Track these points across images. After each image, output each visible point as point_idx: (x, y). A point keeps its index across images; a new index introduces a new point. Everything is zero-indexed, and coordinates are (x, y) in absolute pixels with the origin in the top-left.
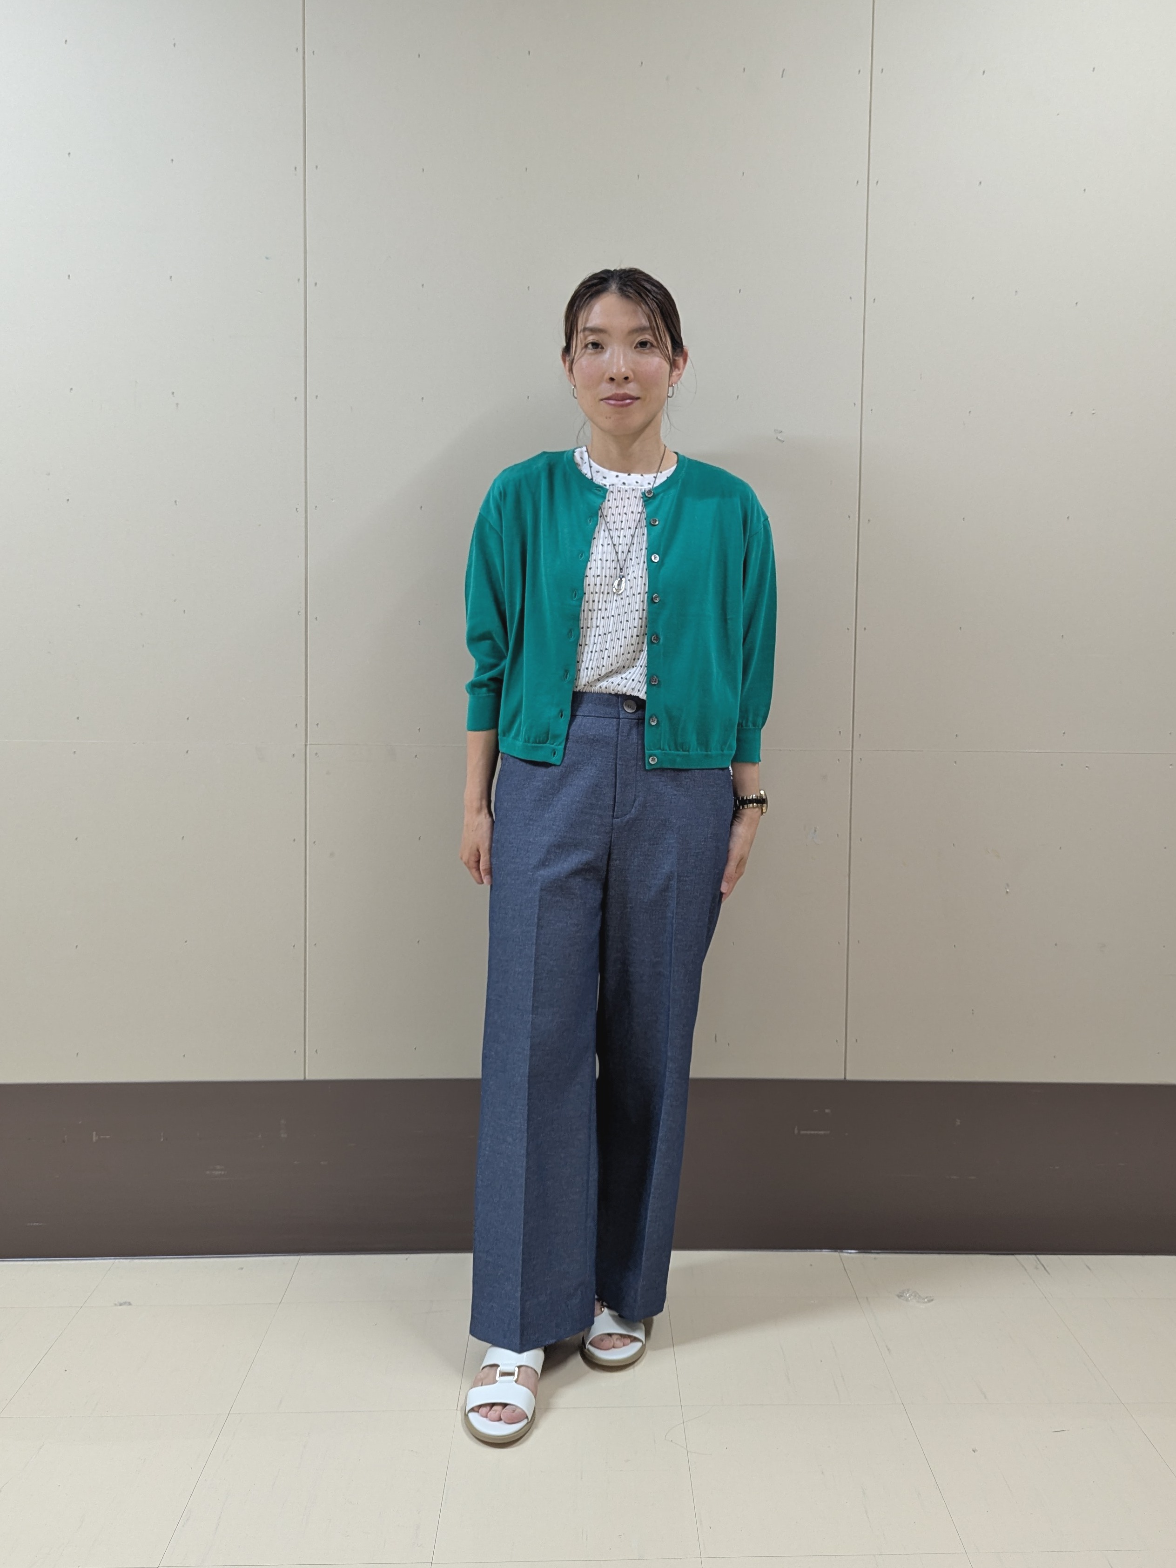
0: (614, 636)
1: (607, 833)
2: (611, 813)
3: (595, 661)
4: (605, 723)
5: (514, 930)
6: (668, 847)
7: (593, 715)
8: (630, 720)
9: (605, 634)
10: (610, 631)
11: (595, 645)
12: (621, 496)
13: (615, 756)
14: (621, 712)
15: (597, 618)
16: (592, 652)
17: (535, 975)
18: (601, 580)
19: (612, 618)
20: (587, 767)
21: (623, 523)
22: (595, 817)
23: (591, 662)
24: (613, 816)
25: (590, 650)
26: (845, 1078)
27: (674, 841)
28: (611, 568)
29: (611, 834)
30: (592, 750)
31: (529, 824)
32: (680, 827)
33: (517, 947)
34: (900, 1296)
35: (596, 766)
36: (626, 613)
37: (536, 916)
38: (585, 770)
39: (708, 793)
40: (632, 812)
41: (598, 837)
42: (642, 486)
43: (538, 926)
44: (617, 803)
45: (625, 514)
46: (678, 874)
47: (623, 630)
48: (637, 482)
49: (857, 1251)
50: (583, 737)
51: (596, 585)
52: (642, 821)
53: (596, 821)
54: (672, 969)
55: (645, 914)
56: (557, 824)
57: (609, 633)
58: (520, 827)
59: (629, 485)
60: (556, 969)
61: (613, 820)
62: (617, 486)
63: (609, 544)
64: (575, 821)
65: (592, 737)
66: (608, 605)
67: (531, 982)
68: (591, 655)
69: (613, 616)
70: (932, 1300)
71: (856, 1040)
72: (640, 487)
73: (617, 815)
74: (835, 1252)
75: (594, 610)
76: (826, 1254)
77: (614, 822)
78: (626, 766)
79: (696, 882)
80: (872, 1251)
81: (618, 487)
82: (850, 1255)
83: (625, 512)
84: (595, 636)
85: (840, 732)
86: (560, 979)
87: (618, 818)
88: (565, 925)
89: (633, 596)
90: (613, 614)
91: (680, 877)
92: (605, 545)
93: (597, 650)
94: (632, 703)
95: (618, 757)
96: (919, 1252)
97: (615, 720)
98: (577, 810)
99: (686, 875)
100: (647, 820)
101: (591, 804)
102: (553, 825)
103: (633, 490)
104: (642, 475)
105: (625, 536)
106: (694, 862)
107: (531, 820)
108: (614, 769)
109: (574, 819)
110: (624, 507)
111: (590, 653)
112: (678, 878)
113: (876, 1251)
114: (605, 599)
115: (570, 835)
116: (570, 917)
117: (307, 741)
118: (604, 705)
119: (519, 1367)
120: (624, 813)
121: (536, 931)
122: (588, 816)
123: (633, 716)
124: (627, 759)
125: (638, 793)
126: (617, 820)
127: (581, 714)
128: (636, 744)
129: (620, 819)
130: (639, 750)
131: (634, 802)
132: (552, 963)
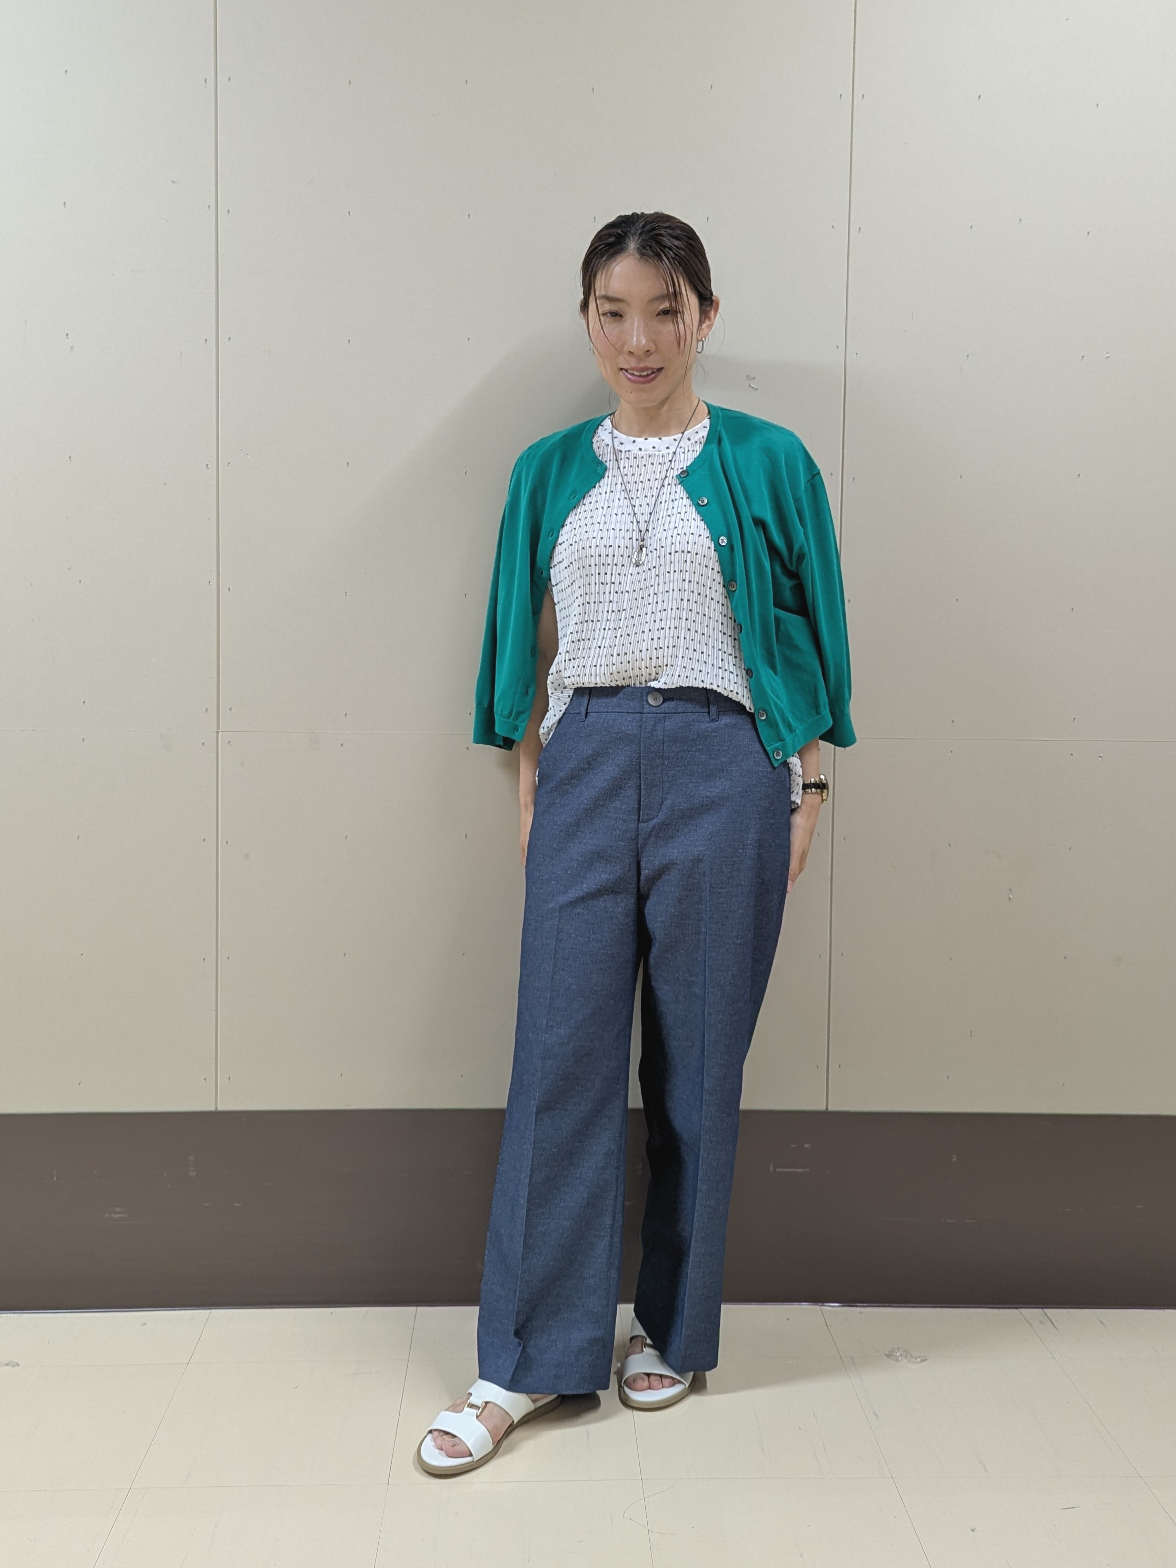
0: (628, 614)
1: (633, 839)
2: (637, 817)
4: (629, 719)
5: (536, 943)
7: (618, 710)
8: (655, 715)
9: (619, 611)
10: (624, 608)
11: (608, 622)
12: (637, 464)
13: (638, 755)
14: (645, 707)
15: (610, 593)
16: (604, 629)
18: (614, 551)
19: (627, 593)
20: (610, 768)
21: (639, 492)
22: (619, 822)
23: (604, 640)
24: (638, 820)
25: (603, 627)
26: (827, 1109)
28: (625, 537)
29: (637, 840)
30: (616, 750)
34: (889, 1356)
35: (619, 766)
40: (659, 816)
41: (623, 844)
42: (659, 451)
43: (557, 939)
44: (642, 806)
46: (710, 885)
48: (654, 447)
49: (840, 1305)
50: (607, 735)
51: (607, 555)
52: (670, 826)
53: (620, 826)
54: (707, 991)
57: (624, 610)
59: (646, 450)
60: (574, 987)
61: (638, 825)
62: (633, 452)
63: (623, 514)
65: (615, 735)
66: (623, 579)
68: (604, 633)
69: (628, 592)
70: (925, 1360)
72: (657, 453)
73: (642, 819)
74: (816, 1305)
75: (607, 584)
76: (805, 1307)
78: (651, 765)
80: (858, 1305)
81: (634, 454)
82: (833, 1309)
83: (641, 479)
84: (608, 612)
86: (579, 999)
87: (644, 822)
88: (587, 940)
90: (627, 590)
93: (611, 627)
94: (658, 694)
95: (641, 755)
96: (910, 1305)
97: (638, 715)
99: (720, 886)
100: (675, 825)
102: (577, 831)
103: (650, 456)
104: (660, 439)
105: (641, 506)
106: (730, 872)
108: (638, 769)
110: (641, 475)
111: (602, 630)
112: (710, 890)
113: (861, 1305)
117: (218, 727)
118: (628, 699)
119: (487, 1403)
120: (651, 817)
121: (554, 944)
122: (612, 821)
123: (658, 710)
124: (652, 758)
125: (666, 794)
126: (642, 824)
127: (606, 710)
128: (661, 742)
129: (645, 824)
130: (665, 748)
131: (661, 805)
132: (570, 980)
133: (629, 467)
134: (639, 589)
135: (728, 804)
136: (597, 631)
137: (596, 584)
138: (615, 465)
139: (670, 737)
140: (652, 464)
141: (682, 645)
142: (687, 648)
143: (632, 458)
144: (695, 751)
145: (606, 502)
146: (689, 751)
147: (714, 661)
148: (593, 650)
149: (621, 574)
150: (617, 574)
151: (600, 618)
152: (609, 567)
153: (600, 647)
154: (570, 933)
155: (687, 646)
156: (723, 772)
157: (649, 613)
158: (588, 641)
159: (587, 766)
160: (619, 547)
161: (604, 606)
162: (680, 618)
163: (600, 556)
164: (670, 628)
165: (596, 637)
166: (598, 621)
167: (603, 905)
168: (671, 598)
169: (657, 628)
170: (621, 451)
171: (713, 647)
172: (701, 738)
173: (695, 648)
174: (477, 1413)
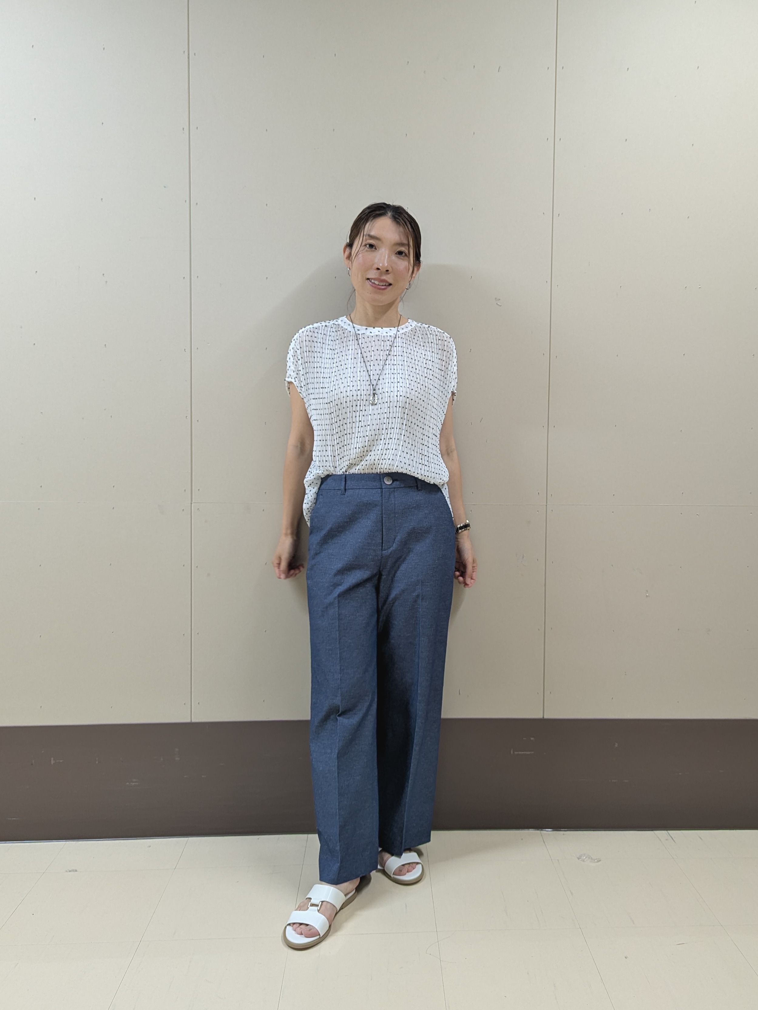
1: (378, 560)
3: (360, 443)
4: (373, 492)
6: (415, 565)
7: (365, 487)
8: (389, 489)
13: (381, 512)
14: (383, 485)
16: (357, 437)
17: (340, 650)
19: (370, 416)
20: (365, 520)
21: (372, 357)
22: (371, 551)
23: (358, 444)
24: (382, 549)
25: (356, 436)
26: (543, 717)
27: (419, 561)
28: (367, 385)
29: (381, 561)
30: (367, 510)
31: (331, 558)
32: (422, 552)
33: (326, 634)
34: (579, 858)
35: (370, 519)
36: (379, 414)
37: (337, 613)
38: (364, 522)
39: (439, 530)
40: (393, 546)
41: (373, 563)
43: (338, 619)
44: (384, 541)
45: (373, 351)
47: (377, 424)
48: (379, 332)
49: (552, 830)
50: (361, 502)
51: (357, 395)
52: (400, 551)
53: (372, 553)
55: (401, 607)
56: (348, 556)
57: (368, 425)
58: (326, 560)
60: (352, 644)
63: (364, 371)
64: (359, 554)
65: (366, 502)
66: (367, 408)
67: (337, 654)
68: (357, 440)
70: (600, 861)
71: (550, 693)
73: (384, 549)
74: (538, 830)
75: (357, 411)
76: (532, 831)
77: (383, 553)
78: (389, 518)
79: (434, 585)
82: (547, 833)
83: (373, 350)
84: (358, 427)
85: (539, 493)
87: (385, 550)
88: (355, 617)
89: (383, 404)
90: (370, 413)
91: (423, 583)
92: (362, 371)
94: (389, 477)
95: (383, 513)
96: (591, 829)
97: (379, 490)
98: (359, 547)
100: (402, 550)
101: (368, 543)
105: (374, 365)
106: (432, 573)
107: (333, 555)
108: (381, 520)
109: (358, 553)
110: (372, 346)
112: (421, 584)
113: (563, 830)
114: (364, 404)
115: (356, 563)
116: (357, 612)
117: (192, 500)
118: (372, 481)
119: (322, 902)
120: (389, 547)
121: (337, 622)
122: (366, 551)
123: (391, 486)
124: (389, 513)
125: (397, 534)
126: (384, 551)
127: (358, 488)
128: (394, 504)
129: (386, 551)
130: (396, 508)
131: (395, 540)
132: (350, 641)
133: (365, 343)
134: (377, 414)
135: (430, 536)
136: (353, 439)
137: (350, 412)
138: (356, 342)
139: (398, 501)
140: (379, 340)
141: (400, 449)
142: (403, 452)
143: (366, 337)
144: (412, 508)
145: (352, 364)
146: (409, 509)
147: (417, 459)
148: (352, 450)
149: (366, 405)
150: (364, 405)
151: (354, 432)
152: (358, 401)
153: (356, 448)
154: (346, 615)
155: (403, 451)
156: (427, 519)
157: (384, 429)
158: (348, 445)
159: (348, 520)
160: (364, 390)
161: (356, 424)
162: (401, 434)
163: (353, 396)
164: (395, 439)
165: (353, 443)
166: (353, 433)
167: (360, 596)
168: (396, 422)
169: (388, 438)
170: (359, 334)
171: (417, 452)
172: (414, 501)
173: (408, 452)
174: (318, 909)
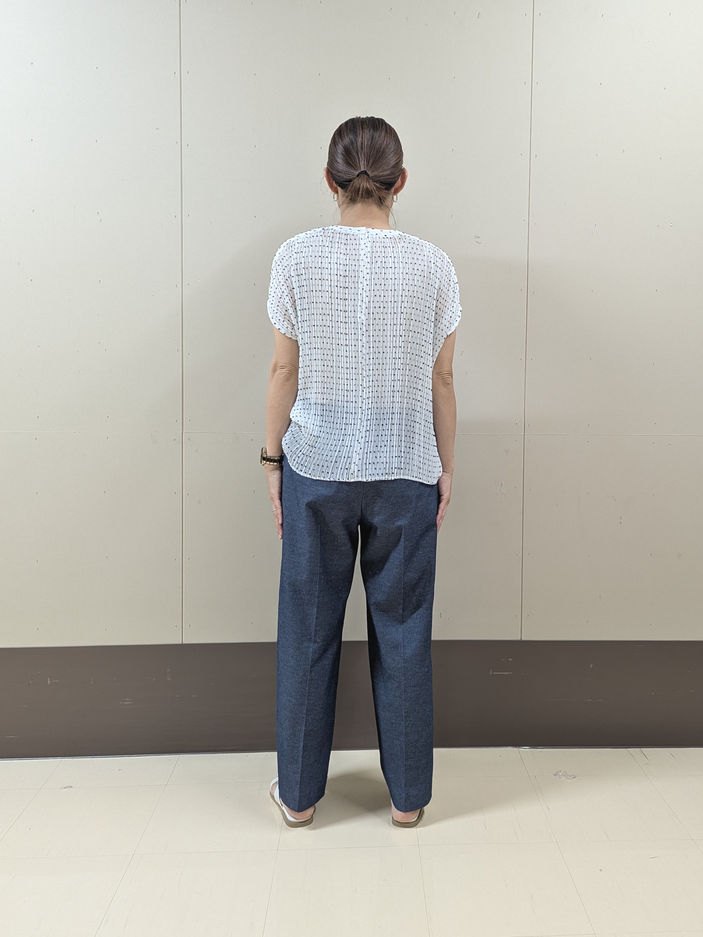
26: (521, 639)
34: (555, 775)
49: (529, 747)
70: (576, 777)
71: (528, 616)
74: (516, 748)
76: (510, 749)
82: (525, 750)
85: (518, 424)
96: (567, 747)
113: (541, 747)
117: (183, 431)
